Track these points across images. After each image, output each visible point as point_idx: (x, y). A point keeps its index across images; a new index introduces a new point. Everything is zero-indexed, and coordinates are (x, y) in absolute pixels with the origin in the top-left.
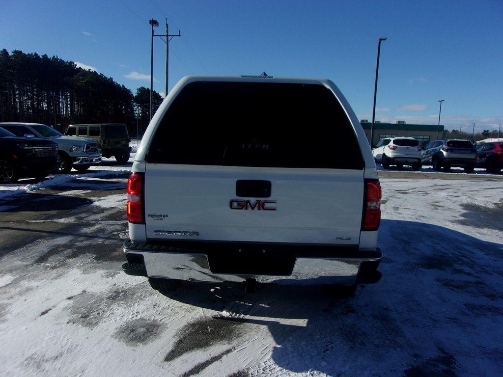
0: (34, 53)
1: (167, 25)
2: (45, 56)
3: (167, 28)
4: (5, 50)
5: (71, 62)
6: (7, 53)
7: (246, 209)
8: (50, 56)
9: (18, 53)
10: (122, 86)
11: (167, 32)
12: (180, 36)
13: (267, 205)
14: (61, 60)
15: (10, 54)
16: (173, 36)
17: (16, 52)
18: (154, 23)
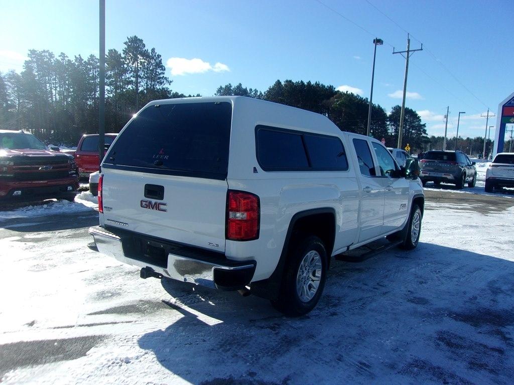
0: (300, 81)
1: (409, 41)
2: (309, 83)
3: (409, 43)
4: (279, 81)
5: (330, 86)
6: (280, 83)
7: (149, 208)
8: (313, 83)
9: (289, 82)
10: (377, 106)
11: (408, 48)
12: (422, 49)
13: (162, 207)
14: (322, 85)
15: (283, 83)
16: (414, 51)
17: (287, 81)
18: (378, 41)
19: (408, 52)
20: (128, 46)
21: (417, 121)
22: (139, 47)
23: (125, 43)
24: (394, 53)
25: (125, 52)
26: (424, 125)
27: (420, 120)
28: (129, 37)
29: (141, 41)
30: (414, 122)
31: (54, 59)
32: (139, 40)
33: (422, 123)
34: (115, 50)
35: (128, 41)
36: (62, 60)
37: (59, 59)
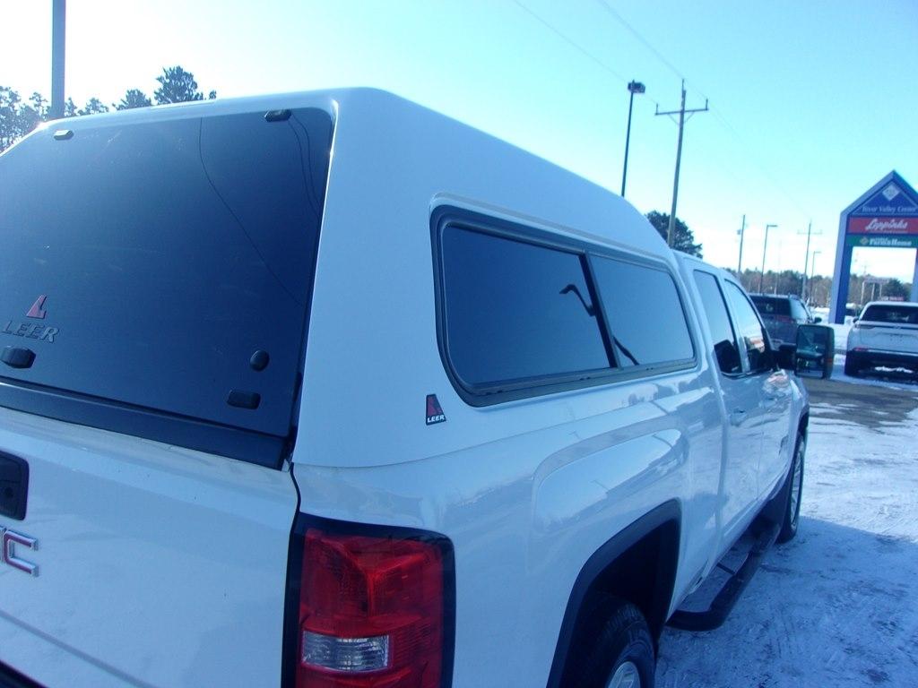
1: (684, 93)
3: (684, 97)
11: (683, 105)
12: (706, 109)
16: (694, 111)
18: (636, 87)
19: (682, 112)
20: (165, 84)
21: (688, 240)
22: (184, 88)
23: (160, 79)
24: (657, 114)
25: (158, 95)
26: (699, 247)
27: (692, 238)
28: (167, 69)
29: (190, 76)
30: (682, 241)
31: (21, 104)
32: (186, 74)
33: (695, 243)
34: (139, 92)
35: (164, 75)
36: (36, 106)
37: (31, 104)
